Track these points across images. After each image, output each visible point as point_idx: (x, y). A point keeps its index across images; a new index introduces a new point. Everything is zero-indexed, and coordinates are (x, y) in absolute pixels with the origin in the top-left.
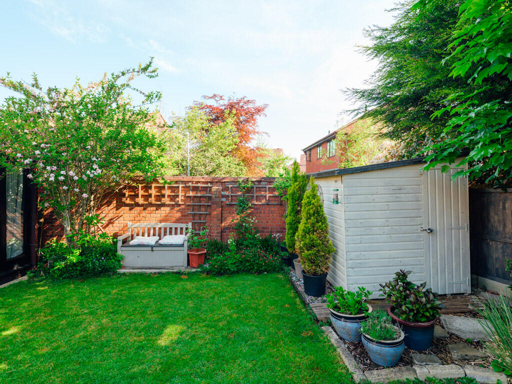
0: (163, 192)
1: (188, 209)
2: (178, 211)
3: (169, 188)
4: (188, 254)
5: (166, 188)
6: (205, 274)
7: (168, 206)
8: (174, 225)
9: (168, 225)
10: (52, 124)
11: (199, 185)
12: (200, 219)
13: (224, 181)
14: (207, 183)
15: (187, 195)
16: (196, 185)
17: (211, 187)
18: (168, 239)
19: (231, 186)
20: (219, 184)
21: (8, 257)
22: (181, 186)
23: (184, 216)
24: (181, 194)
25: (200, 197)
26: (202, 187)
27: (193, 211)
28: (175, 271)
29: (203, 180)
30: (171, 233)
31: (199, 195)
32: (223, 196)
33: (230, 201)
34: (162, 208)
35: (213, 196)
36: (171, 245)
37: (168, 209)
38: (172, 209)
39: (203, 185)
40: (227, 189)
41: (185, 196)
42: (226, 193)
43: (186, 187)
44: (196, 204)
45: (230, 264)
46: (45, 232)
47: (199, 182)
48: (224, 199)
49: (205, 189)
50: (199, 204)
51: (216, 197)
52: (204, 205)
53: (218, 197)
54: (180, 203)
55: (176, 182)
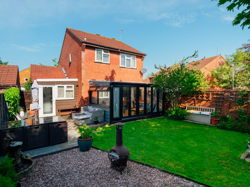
0: (203, 95)
1: (214, 102)
2: (209, 103)
3: (206, 94)
4: (211, 119)
5: (205, 94)
6: (217, 127)
7: (205, 100)
8: (207, 108)
9: (205, 108)
10: (168, 76)
11: (219, 93)
12: (219, 107)
13: (231, 91)
14: (222, 92)
15: (213, 97)
16: (218, 93)
17: (224, 94)
18: (204, 113)
19: (235, 93)
20: (228, 92)
21: (159, 111)
22: (211, 93)
23: (212, 105)
24: (210, 96)
25: (219, 98)
26: (220, 94)
27: (216, 103)
28: (205, 124)
29: (221, 91)
30: (206, 111)
31: (219, 97)
32: (231, 98)
33: (234, 100)
34: (203, 101)
35: (225, 98)
36: (204, 115)
37: (205, 102)
38: (207, 102)
39: (221, 93)
40: (233, 95)
41: (212, 97)
42: (232, 96)
43: (213, 93)
44: (217, 100)
45: (228, 126)
46: (168, 106)
47: (219, 92)
48: (231, 99)
49: (222, 94)
50: (218, 100)
51: (226, 98)
52: (221, 101)
53: (228, 98)
54: (210, 100)
55: (209, 92)
